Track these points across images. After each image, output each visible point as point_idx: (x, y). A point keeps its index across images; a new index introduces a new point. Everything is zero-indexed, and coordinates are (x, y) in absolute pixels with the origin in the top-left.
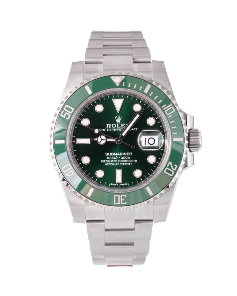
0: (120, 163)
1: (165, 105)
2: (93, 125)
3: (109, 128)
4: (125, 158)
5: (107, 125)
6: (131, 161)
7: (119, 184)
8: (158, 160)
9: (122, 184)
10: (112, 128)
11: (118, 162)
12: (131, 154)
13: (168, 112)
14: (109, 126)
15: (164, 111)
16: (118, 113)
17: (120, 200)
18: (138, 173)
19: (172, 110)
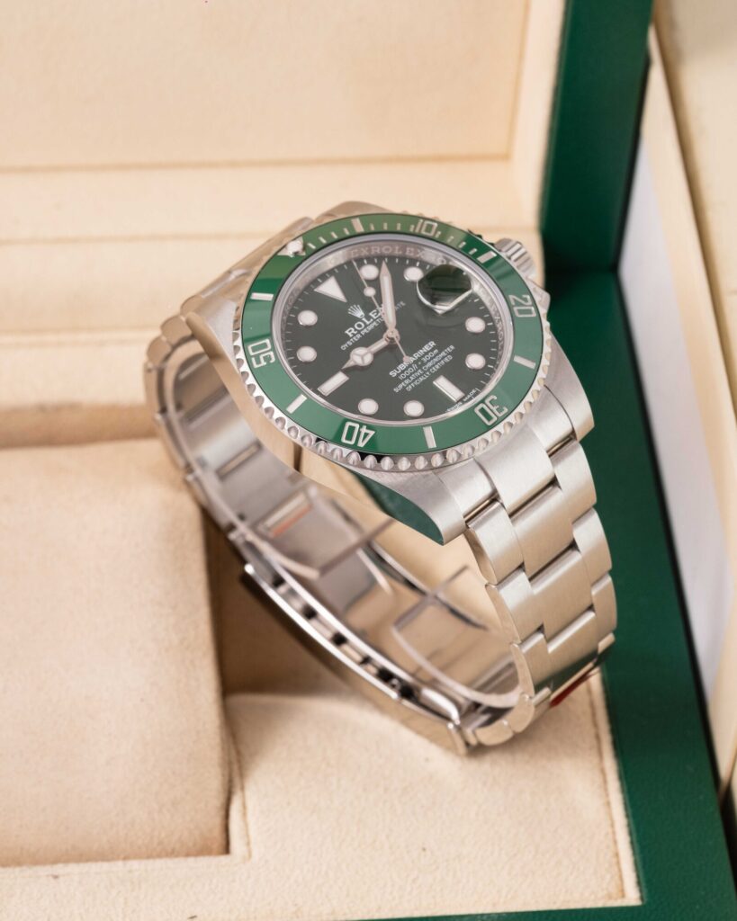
0: (428, 370)
3: (354, 335)
4: (429, 356)
5: (347, 332)
6: (443, 354)
9: (466, 396)
10: (359, 332)
12: (432, 344)
14: (353, 331)
16: (345, 302)
18: (475, 361)
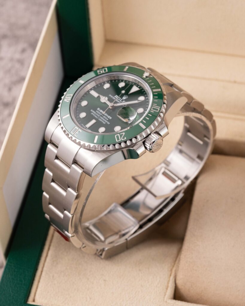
1: (156, 105)
3: (115, 98)
4: (105, 118)
7: (86, 127)
11: (99, 117)
12: (111, 118)
13: (153, 109)
14: (116, 97)
15: (152, 106)
16: (129, 94)
17: (76, 132)
18: (102, 130)
19: (157, 109)
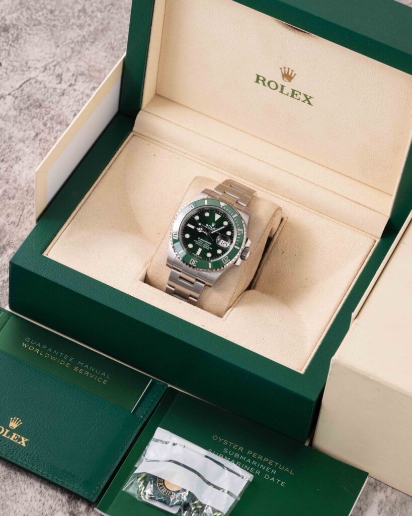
1: (239, 228)
2: (199, 221)
3: (207, 226)
4: (207, 245)
6: (209, 247)
7: (198, 256)
8: (223, 254)
11: (202, 245)
12: (211, 244)
13: (239, 232)
15: (237, 230)
16: (215, 221)
17: (193, 263)
18: (209, 255)
19: (241, 232)
